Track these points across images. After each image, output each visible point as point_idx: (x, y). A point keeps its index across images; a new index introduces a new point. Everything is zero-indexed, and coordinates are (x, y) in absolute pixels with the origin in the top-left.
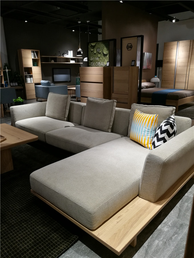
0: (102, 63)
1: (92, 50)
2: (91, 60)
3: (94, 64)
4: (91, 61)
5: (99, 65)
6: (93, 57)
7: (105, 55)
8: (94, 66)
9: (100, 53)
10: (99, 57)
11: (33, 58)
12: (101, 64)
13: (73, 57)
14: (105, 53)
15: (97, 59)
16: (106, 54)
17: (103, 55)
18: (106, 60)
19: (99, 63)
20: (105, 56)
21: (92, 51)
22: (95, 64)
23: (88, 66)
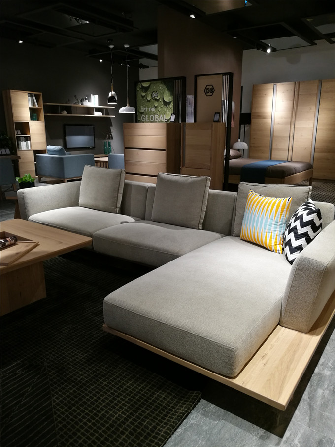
0: (161, 116)
1: (144, 94)
2: (142, 111)
3: (147, 119)
4: (142, 113)
5: (157, 119)
6: (145, 107)
7: (166, 104)
8: (147, 121)
9: (157, 100)
10: (156, 107)
11: (30, 106)
12: (159, 118)
13: (99, 105)
14: (166, 100)
15: (153, 109)
16: (168, 101)
17: (162, 103)
18: (169, 111)
19: (156, 117)
20: (166, 106)
21: (143, 97)
22: (149, 118)
23: (137, 121)
